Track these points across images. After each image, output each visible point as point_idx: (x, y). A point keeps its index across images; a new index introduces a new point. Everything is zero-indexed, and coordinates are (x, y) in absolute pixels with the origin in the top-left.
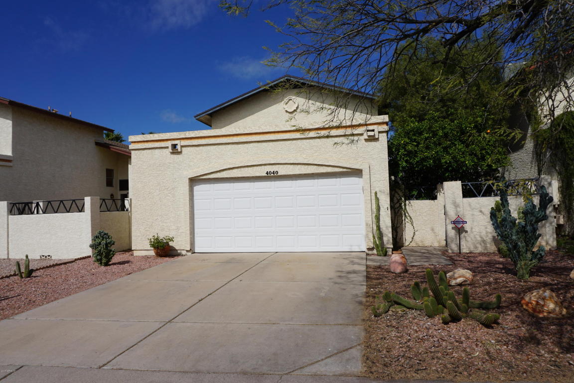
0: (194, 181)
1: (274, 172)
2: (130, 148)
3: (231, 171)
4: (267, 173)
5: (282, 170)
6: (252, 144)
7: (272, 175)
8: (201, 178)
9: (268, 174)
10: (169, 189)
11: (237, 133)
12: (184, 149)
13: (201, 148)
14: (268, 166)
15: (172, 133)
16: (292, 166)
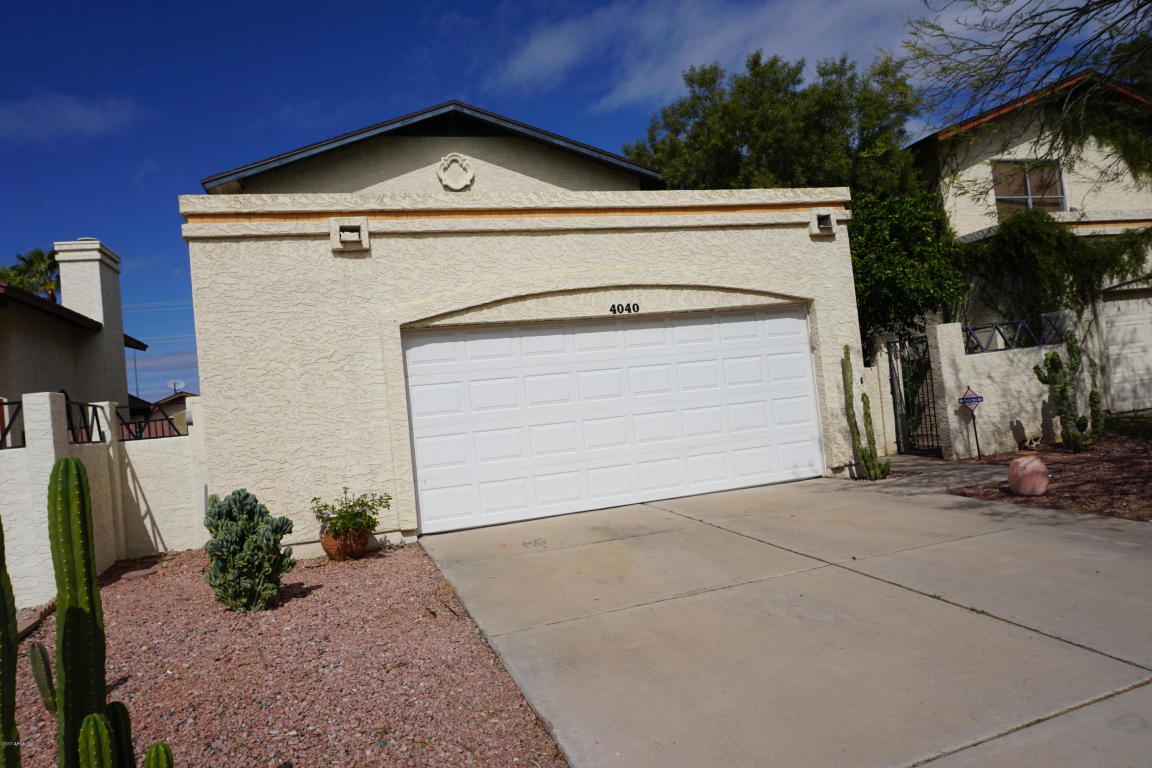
0: (414, 332)
1: (628, 305)
2: (184, 234)
3: (519, 303)
4: (613, 309)
5: (650, 303)
6: (569, 237)
7: (625, 312)
8: (437, 323)
9: (614, 312)
10: (334, 359)
11: (532, 205)
12: (376, 243)
13: (430, 240)
14: (614, 292)
15: (337, 195)
16: (670, 291)
